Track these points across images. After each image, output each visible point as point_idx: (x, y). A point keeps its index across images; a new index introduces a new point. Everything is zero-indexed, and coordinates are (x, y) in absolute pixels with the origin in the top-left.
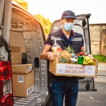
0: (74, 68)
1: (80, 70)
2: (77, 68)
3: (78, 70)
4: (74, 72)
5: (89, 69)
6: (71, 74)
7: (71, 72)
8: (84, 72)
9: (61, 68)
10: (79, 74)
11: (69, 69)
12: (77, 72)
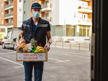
0: (29, 55)
1: (34, 57)
2: (31, 55)
3: (32, 57)
4: (30, 58)
5: (40, 55)
6: (28, 60)
7: (27, 58)
8: (37, 58)
9: (20, 56)
10: (33, 60)
11: (26, 57)
12: (32, 58)
